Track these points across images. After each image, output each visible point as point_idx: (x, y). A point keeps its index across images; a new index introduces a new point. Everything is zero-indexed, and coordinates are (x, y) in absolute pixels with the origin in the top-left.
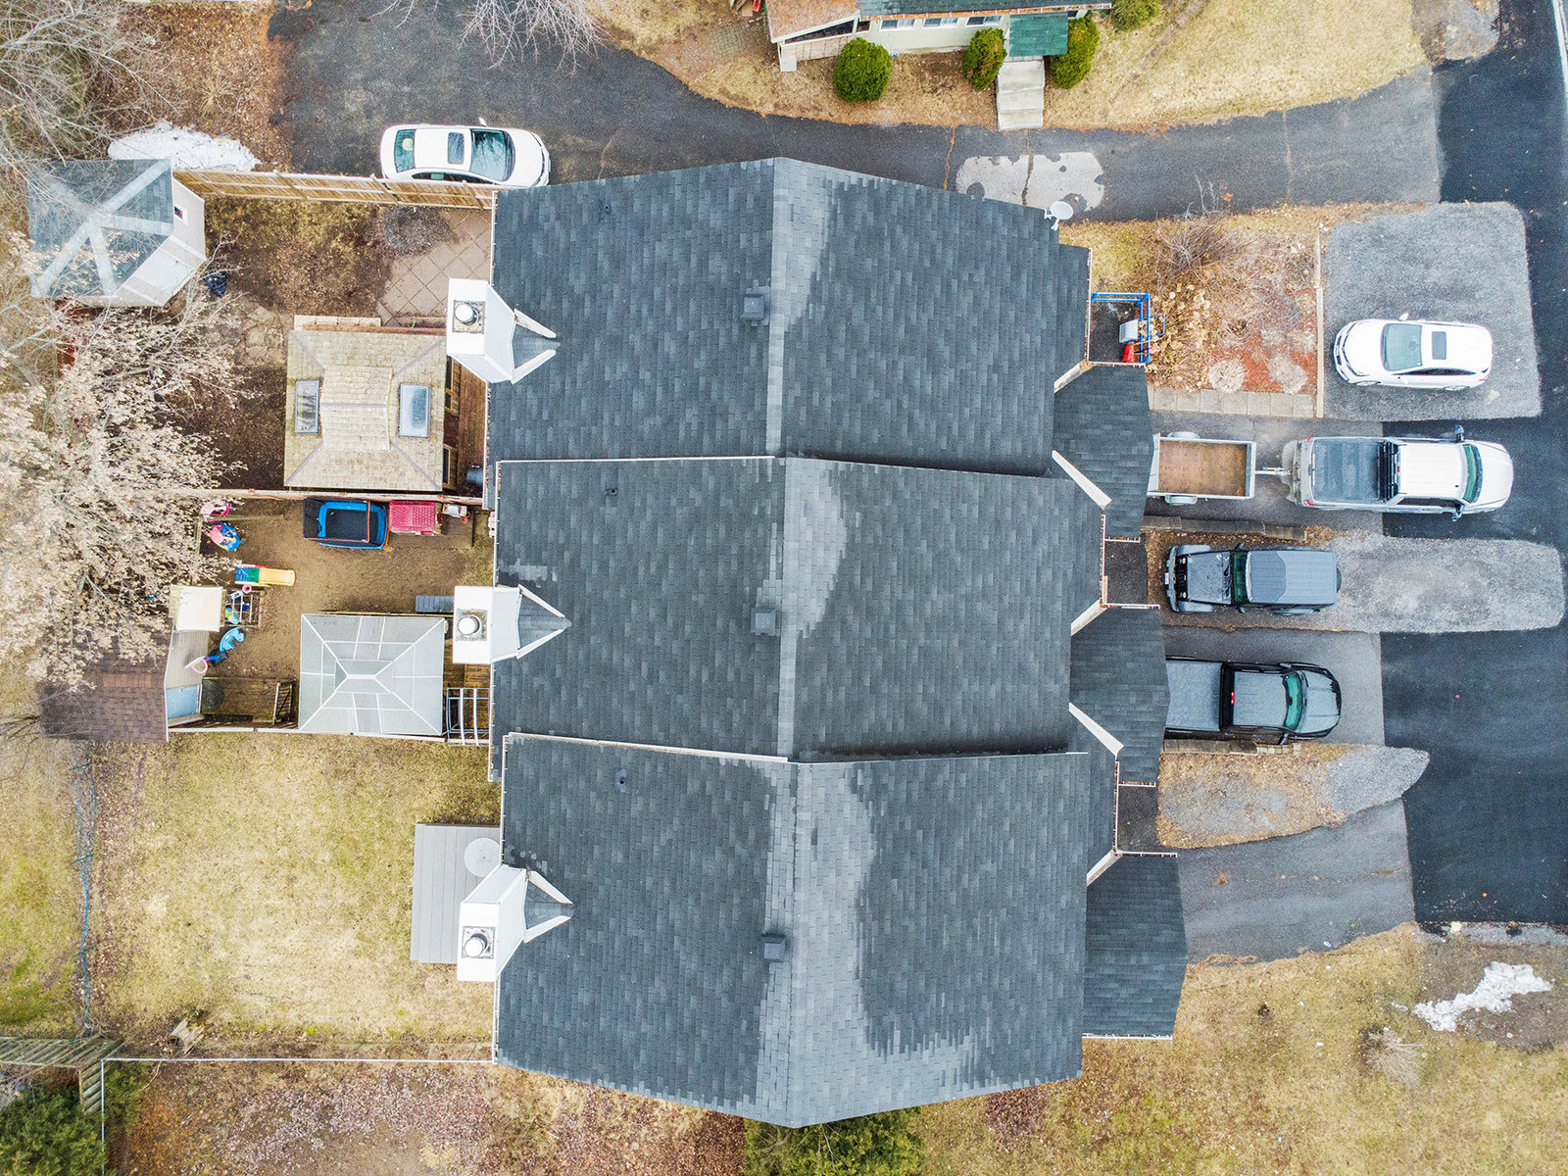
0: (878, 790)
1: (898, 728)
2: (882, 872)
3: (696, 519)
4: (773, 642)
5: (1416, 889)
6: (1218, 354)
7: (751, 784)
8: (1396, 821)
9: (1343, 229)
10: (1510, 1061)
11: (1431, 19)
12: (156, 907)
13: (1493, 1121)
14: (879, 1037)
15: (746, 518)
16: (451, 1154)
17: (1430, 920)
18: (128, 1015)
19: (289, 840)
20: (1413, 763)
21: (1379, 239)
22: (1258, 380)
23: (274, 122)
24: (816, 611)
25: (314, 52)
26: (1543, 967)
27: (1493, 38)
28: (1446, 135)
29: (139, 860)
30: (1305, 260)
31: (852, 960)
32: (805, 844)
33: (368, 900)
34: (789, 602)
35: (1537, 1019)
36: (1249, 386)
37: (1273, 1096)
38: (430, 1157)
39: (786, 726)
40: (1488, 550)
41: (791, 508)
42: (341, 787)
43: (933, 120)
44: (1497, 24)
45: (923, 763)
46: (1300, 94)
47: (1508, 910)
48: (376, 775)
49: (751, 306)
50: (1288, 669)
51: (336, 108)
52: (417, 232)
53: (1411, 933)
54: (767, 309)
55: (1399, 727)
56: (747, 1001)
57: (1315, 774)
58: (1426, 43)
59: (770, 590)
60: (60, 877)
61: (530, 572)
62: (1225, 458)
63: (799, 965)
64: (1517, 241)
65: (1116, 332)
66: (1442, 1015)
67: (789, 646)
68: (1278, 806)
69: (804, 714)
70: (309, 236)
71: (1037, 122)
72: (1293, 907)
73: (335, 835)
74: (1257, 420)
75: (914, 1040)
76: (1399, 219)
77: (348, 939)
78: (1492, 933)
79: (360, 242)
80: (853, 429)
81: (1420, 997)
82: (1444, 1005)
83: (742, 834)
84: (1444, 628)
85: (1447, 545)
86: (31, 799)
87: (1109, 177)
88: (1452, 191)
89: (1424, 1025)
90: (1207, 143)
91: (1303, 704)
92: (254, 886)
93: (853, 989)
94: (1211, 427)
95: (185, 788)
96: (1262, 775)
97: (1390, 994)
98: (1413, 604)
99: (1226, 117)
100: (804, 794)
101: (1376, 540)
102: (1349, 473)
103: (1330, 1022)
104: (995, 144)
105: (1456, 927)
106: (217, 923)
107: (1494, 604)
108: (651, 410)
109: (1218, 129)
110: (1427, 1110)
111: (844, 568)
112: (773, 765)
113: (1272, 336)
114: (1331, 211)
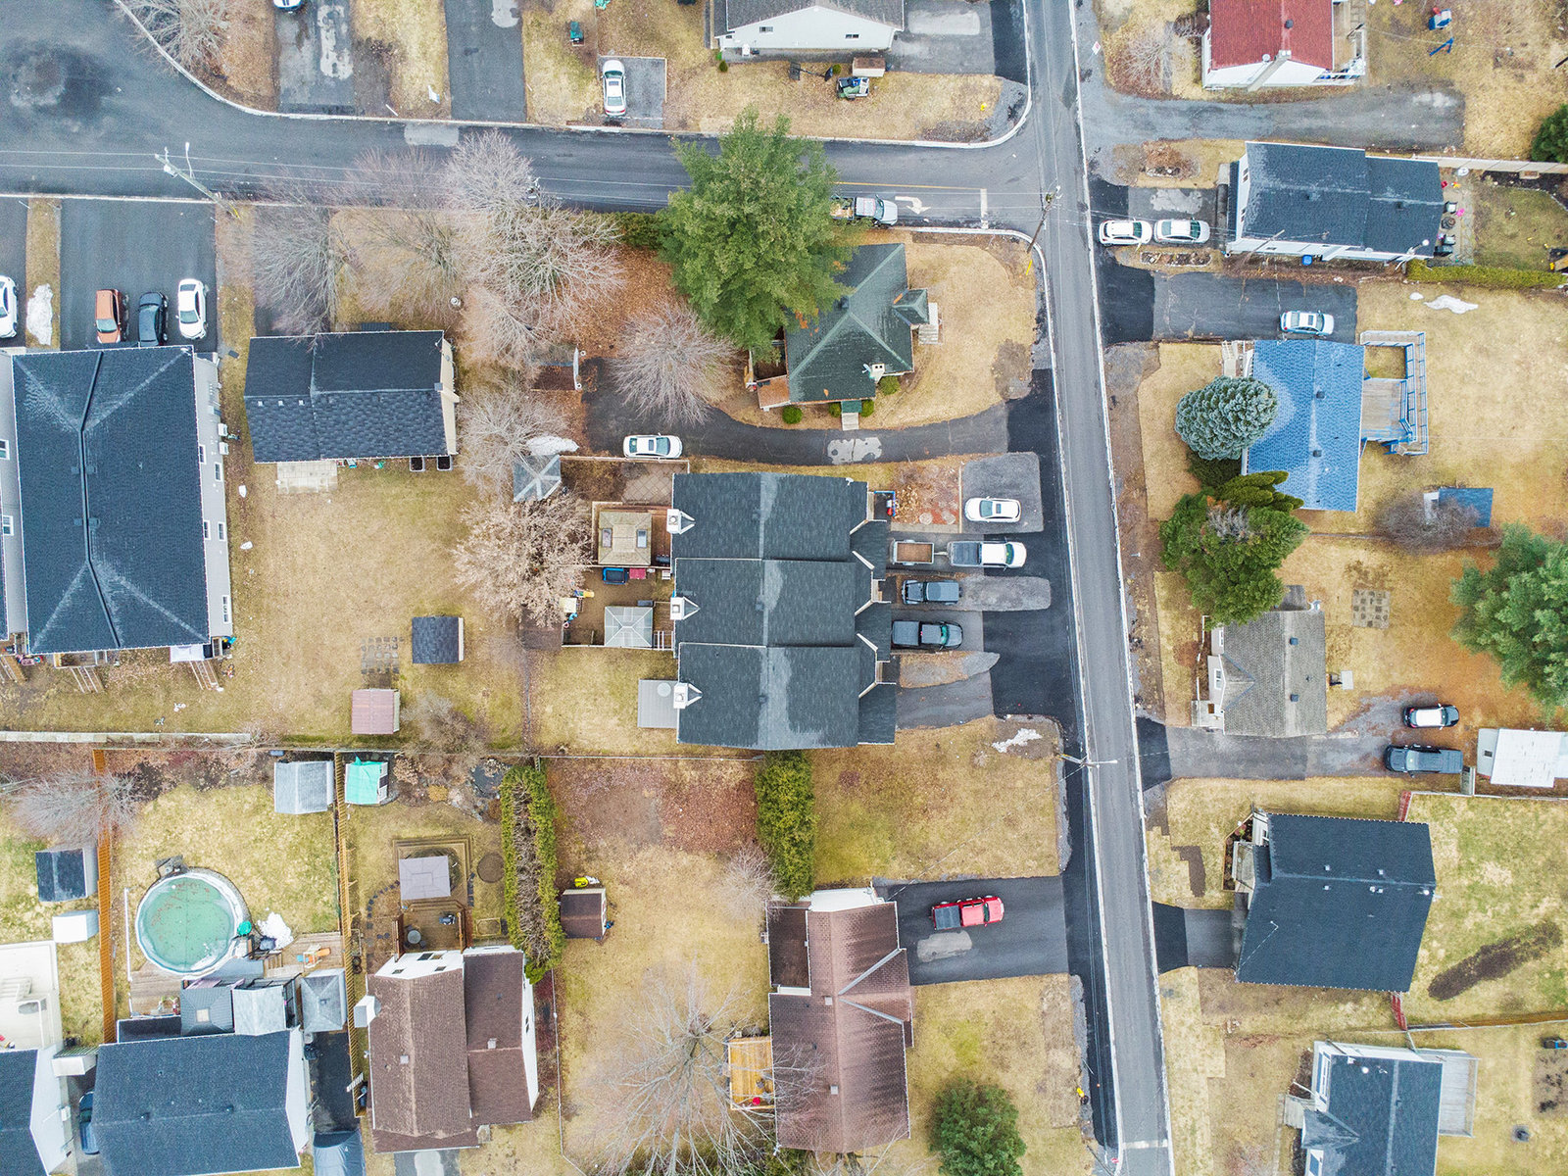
0: (793, 656)
1: (798, 638)
2: (793, 680)
3: (739, 577)
4: (762, 613)
5: (994, 703)
6: (923, 511)
7: (755, 654)
8: (987, 678)
9: (971, 464)
10: (1026, 763)
11: (1004, 385)
12: (549, 709)
13: (1020, 784)
14: (793, 727)
15: (753, 577)
16: (653, 792)
17: (999, 714)
18: (541, 744)
19: (595, 685)
20: (994, 658)
21: (984, 466)
22: (937, 519)
23: (584, 432)
24: (774, 604)
25: (597, 408)
26: (1040, 730)
27: (1029, 390)
28: (1010, 428)
29: (542, 693)
30: (955, 476)
31: (785, 705)
32: (771, 670)
33: (622, 707)
34: (766, 601)
35: (1037, 748)
36: (934, 522)
37: (940, 775)
38: (646, 793)
39: (765, 637)
40: (1023, 581)
41: (766, 574)
42: (612, 667)
43: (819, 427)
44: (1030, 385)
45: (806, 649)
46: (954, 414)
47: (1028, 710)
48: (624, 663)
49: (755, 516)
50: (944, 624)
51: (605, 427)
52: (635, 472)
53: (993, 718)
54: (759, 516)
55: (989, 645)
56: (755, 716)
57: (958, 662)
58: (1002, 394)
59: (761, 597)
60: (516, 699)
61: (687, 593)
62: (924, 549)
63: (770, 704)
64: (1036, 467)
65: (886, 504)
66: (1002, 747)
67: (766, 614)
68: (944, 673)
69: (770, 634)
70: (597, 473)
71: (857, 428)
72: (950, 709)
73: (611, 684)
74: (937, 534)
75: (804, 729)
76: (992, 459)
77: (615, 720)
78: (1022, 718)
79: (615, 475)
80: (785, 550)
81: (994, 741)
82: (1002, 743)
83: (753, 668)
84: (1006, 609)
85: (1007, 579)
86: (505, 672)
87: (883, 447)
88: (1012, 448)
89: (996, 750)
90: (920, 433)
91: (948, 635)
92: (583, 702)
93: (786, 713)
94: (920, 538)
95: (557, 668)
96: (937, 662)
97: (984, 740)
98: (995, 600)
99: (927, 423)
100: (771, 656)
101: (981, 577)
102: (966, 554)
103: (961, 749)
104: (841, 435)
105: (1009, 716)
106: (570, 715)
107: (1024, 600)
108: (725, 544)
109: (924, 428)
110: (996, 780)
111: (783, 590)
112: (762, 648)
113: (942, 504)
114: (966, 457)
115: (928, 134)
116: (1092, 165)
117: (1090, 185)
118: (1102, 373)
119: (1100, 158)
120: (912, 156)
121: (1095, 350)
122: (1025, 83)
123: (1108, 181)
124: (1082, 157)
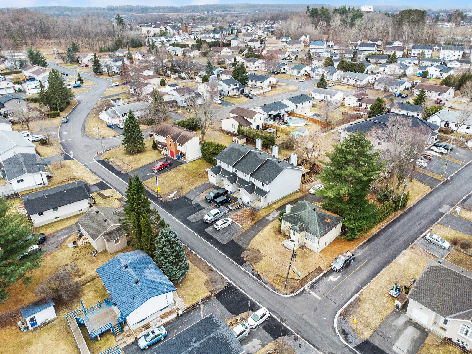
5: (186, 197)
9: (240, 230)
10: (167, 192)
11: (251, 251)
17: (182, 196)
20: (193, 203)
26: (168, 199)
27: (242, 256)
35: (166, 195)
44: (243, 258)
47: (175, 200)
58: (249, 249)
64: (221, 241)
66: (176, 192)
76: (235, 235)
81: (179, 192)
88: (232, 241)
97: (182, 191)
105: (179, 197)
114: (244, 231)
115: (358, 300)
116: (296, 339)
117: (289, 330)
118: (223, 275)
119: (296, 343)
120: (353, 289)
121: (231, 280)
122: (354, 348)
123: (284, 337)
124: (303, 338)
